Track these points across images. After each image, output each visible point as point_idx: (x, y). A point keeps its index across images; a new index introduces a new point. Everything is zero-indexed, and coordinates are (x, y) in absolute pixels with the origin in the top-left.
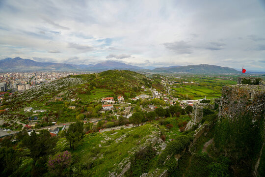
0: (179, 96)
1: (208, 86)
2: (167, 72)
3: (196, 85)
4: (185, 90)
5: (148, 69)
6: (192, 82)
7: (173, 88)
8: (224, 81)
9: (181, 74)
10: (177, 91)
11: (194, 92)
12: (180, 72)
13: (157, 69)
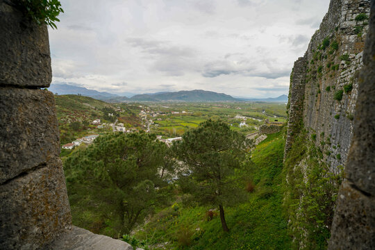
0: (163, 132)
1: (203, 115)
2: (152, 100)
3: (189, 115)
4: (174, 123)
5: (123, 96)
6: (184, 112)
7: (157, 122)
8: (221, 109)
9: (171, 103)
10: (161, 125)
11: (185, 124)
12: (170, 101)
13: (137, 97)
